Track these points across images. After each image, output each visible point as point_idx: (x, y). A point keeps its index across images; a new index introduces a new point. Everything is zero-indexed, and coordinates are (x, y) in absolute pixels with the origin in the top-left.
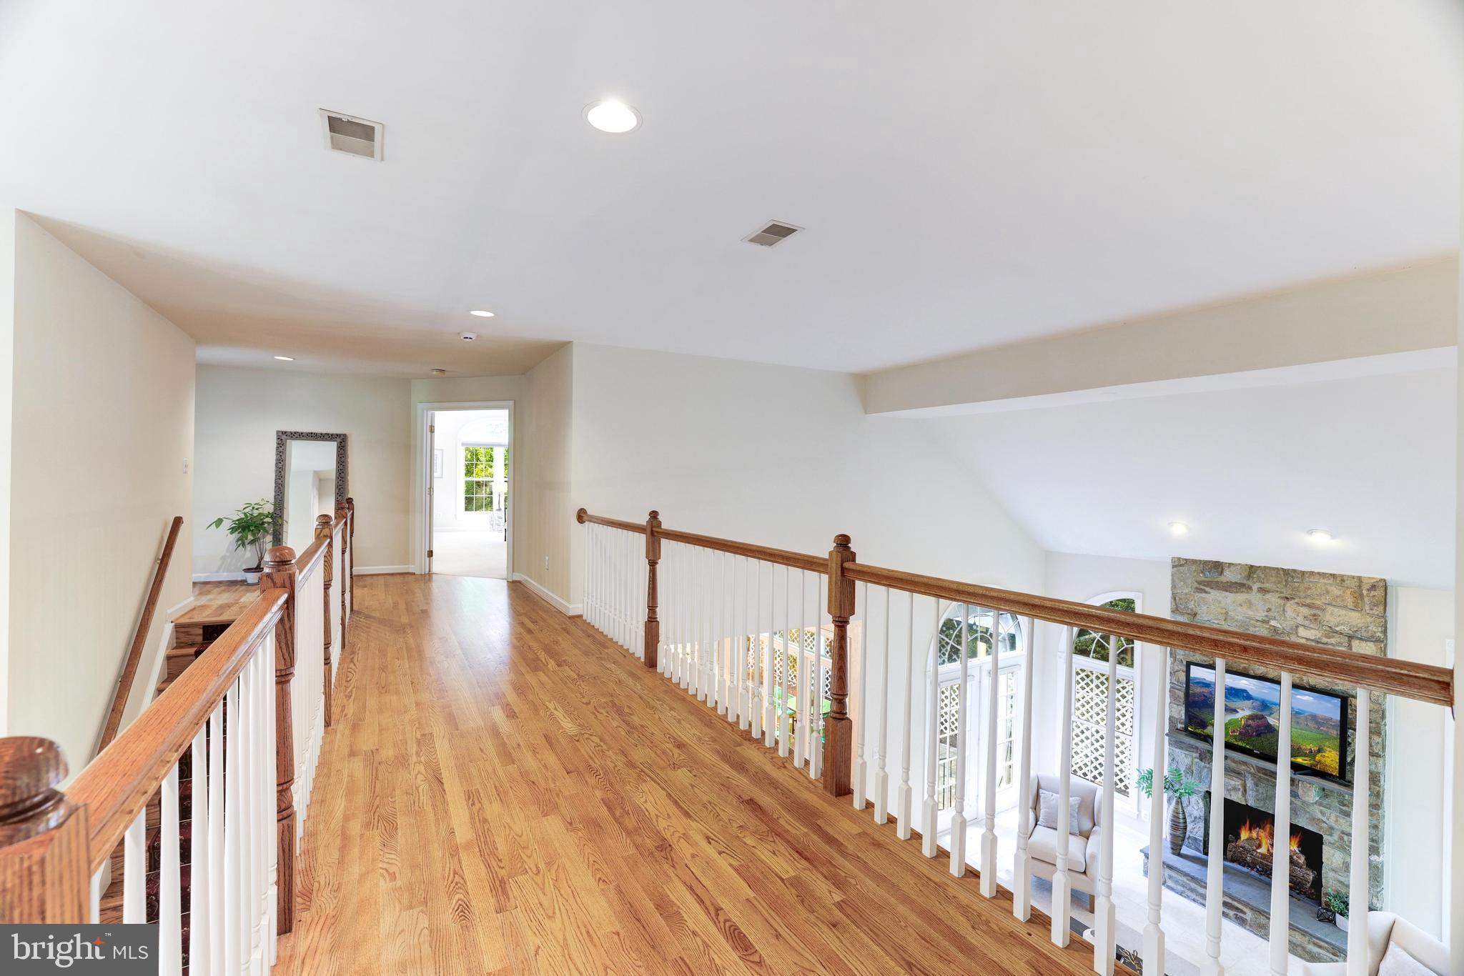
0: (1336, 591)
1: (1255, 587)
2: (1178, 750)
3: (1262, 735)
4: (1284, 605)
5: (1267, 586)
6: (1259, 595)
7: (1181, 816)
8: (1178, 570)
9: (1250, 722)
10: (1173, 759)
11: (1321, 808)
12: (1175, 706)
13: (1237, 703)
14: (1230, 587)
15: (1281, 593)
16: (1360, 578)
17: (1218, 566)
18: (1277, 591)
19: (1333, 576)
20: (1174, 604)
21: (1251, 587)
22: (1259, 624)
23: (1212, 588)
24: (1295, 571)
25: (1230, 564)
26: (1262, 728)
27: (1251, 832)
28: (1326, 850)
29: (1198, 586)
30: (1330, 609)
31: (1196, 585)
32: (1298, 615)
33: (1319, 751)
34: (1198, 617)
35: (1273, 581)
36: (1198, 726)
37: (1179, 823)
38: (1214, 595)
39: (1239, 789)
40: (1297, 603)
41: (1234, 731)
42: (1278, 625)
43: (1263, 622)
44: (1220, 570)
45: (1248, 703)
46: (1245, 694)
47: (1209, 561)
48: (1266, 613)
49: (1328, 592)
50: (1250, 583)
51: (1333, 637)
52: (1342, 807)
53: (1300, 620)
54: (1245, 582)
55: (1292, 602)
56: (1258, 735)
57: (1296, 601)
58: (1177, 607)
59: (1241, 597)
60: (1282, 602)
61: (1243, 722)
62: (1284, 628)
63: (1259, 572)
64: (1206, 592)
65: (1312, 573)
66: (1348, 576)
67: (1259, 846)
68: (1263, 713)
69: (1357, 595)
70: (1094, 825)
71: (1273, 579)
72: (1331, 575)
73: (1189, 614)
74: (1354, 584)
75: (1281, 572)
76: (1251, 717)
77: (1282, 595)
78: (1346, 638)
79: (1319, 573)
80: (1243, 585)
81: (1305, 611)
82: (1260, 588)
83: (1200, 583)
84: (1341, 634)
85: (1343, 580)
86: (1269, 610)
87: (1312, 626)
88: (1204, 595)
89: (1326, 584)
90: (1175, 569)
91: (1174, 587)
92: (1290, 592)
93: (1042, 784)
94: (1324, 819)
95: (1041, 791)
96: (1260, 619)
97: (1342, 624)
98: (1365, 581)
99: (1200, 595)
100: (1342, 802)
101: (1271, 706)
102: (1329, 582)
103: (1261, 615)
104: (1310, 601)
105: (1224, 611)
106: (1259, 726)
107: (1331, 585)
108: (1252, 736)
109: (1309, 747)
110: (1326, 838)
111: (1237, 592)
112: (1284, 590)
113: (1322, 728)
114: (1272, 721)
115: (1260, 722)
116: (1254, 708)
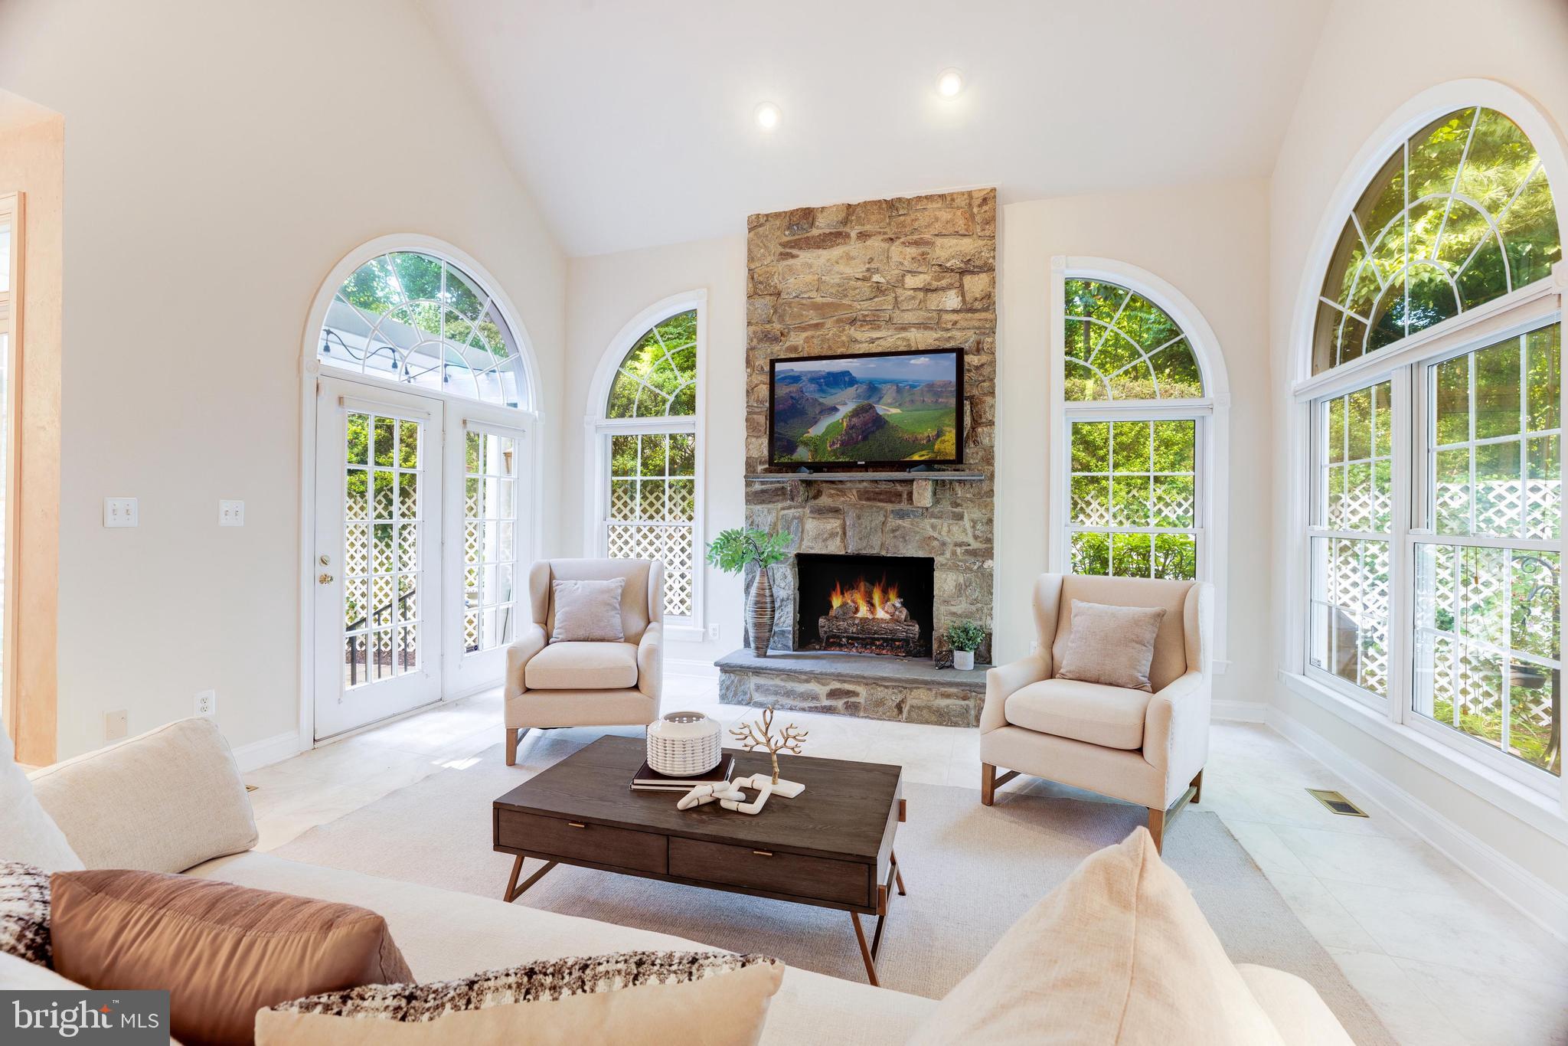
0: (945, 215)
1: (853, 234)
2: (759, 507)
3: (870, 437)
4: (888, 249)
5: (868, 228)
6: (860, 245)
7: (767, 592)
8: (756, 234)
9: (855, 420)
10: (752, 522)
11: (933, 520)
12: (754, 440)
13: (837, 396)
14: (824, 241)
15: (885, 233)
16: (970, 193)
17: (808, 215)
18: (880, 233)
19: (942, 197)
20: (751, 285)
21: (849, 235)
22: (860, 283)
23: (801, 248)
24: (900, 200)
25: (823, 208)
26: (870, 425)
27: (844, 596)
28: (937, 575)
29: (782, 250)
30: (939, 241)
31: (781, 249)
32: (905, 259)
33: (938, 435)
34: (783, 295)
35: (874, 219)
36: (784, 451)
37: (766, 603)
38: (805, 256)
39: (838, 533)
40: (903, 243)
41: (834, 443)
42: (882, 280)
43: (864, 279)
44: (811, 219)
45: (851, 391)
46: (847, 379)
47: (797, 210)
48: (867, 266)
49: (937, 219)
50: (847, 229)
51: (944, 277)
52: (955, 510)
53: (908, 265)
54: (841, 229)
55: (898, 242)
56: (865, 438)
57: (902, 240)
58: (755, 287)
59: (837, 252)
60: (885, 245)
61: (845, 424)
62: (888, 283)
63: (858, 209)
64: (793, 256)
65: (919, 198)
66: (958, 193)
67: (857, 610)
68: (870, 401)
69: (968, 215)
70: (649, 622)
71: (873, 218)
72: (940, 196)
73: (771, 295)
74: (961, 202)
75: (884, 206)
76: (856, 413)
77: (886, 236)
78: (958, 275)
79: (926, 197)
80: (839, 234)
81: (912, 251)
82: (860, 233)
83: (784, 245)
84: (952, 271)
85: (953, 200)
86: (871, 260)
87: (920, 270)
88: (791, 262)
89: (934, 210)
90: (752, 233)
91: (751, 259)
92: (895, 229)
93: (557, 574)
94: (936, 535)
95: (555, 582)
96: (860, 277)
97: (953, 257)
98: (975, 195)
99: (785, 263)
100: (955, 502)
101: (880, 386)
102: (939, 205)
103: (859, 270)
104: (919, 237)
105: (816, 277)
106: (865, 424)
107: (940, 209)
108: (857, 443)
109: (926, 434)
110: (938, 560)
111: (832, 246)
112: (887, 230)
113: (940, 400)
114: (881, 409)
115: (867, 416)
116: (858, 397)
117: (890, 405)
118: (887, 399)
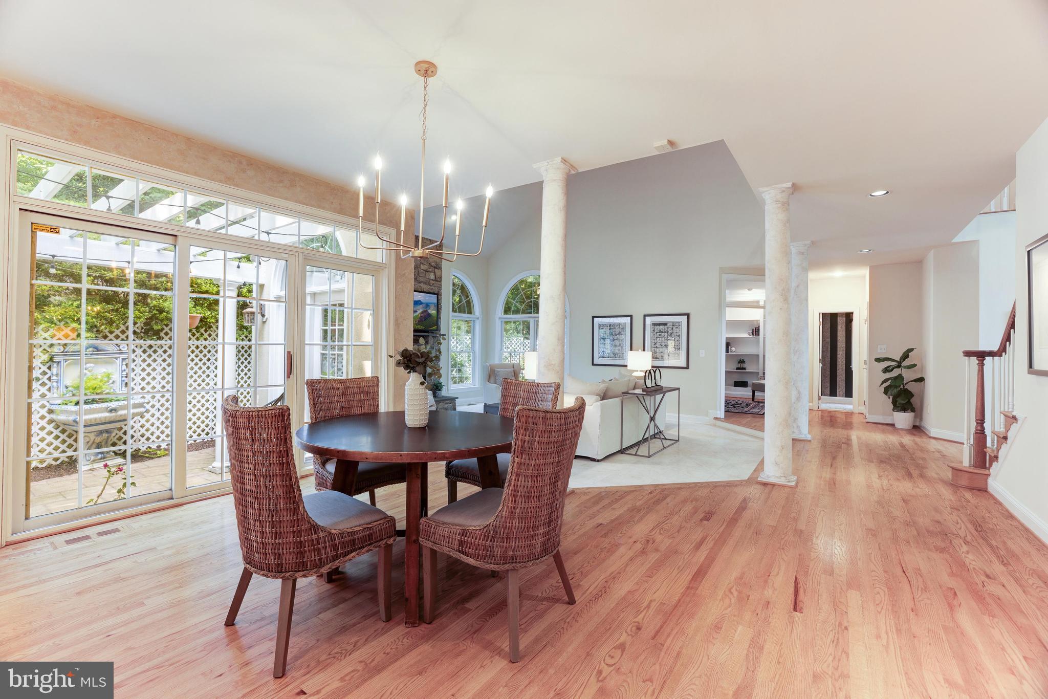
45: (421, 306)
76: (422, 312)
106: (425, 316)
114: (430, 311)
115: (425, 314)
116: (423, 308)
117: (433, 310)
118: (432, 308)
